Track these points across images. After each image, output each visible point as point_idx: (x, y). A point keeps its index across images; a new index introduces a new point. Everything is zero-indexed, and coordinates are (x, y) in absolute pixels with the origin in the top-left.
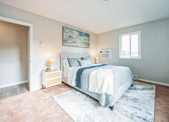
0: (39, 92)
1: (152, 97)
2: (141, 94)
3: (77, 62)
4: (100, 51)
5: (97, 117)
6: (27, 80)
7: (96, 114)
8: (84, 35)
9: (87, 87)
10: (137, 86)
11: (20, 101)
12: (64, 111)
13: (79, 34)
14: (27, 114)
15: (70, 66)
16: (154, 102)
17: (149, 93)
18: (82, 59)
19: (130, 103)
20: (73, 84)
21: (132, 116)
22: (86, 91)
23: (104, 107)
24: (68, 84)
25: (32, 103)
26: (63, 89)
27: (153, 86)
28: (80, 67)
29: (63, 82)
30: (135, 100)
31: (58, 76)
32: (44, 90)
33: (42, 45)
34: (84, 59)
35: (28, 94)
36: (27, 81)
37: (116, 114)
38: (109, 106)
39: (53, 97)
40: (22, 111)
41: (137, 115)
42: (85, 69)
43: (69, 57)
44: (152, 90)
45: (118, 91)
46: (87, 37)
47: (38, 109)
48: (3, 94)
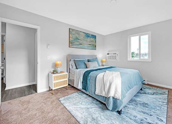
0: (46, 93)
1: (164, 102)
2: (152, 99)
3: (83, 64)
4: (107, 53)
5: (104, 121)
6: (35, 81)
7: (102, 117)
8: (91, 37)
9: (93, 89)
10: (147, 91)
11: (29, 102)
12: (70, 113)
13: (85, 36)
14: (35, 114)
15: (77, 68)
16: (166, 108)
17: (160, 99)
18: (89, 61)
19: (139, 108)
20: (80, 87)
21: (142, 122)
22: (93, 94)
23: (111, 111)
24: (75, 86)
25: (40, 104)
26: (70, 91)
27: (165, 90)
28: (87, 69)
29: (69, 85)
30: (145, 105)
31: (64, 78)
32: (51, 91)
33: (49, 47)
34: (90, 61)
35: (35, 95)
36: (34, 83)
37: (124, 119)
38: (116, 110)
39: (60, 99)
40: (30, 112)
41: (147, 121)
42: (91, 72)
43: (75, 59)
44: (164, 94)
45: (126, 94)
46: (94, 39)
47: (46, 110)
48: (13, 94)
